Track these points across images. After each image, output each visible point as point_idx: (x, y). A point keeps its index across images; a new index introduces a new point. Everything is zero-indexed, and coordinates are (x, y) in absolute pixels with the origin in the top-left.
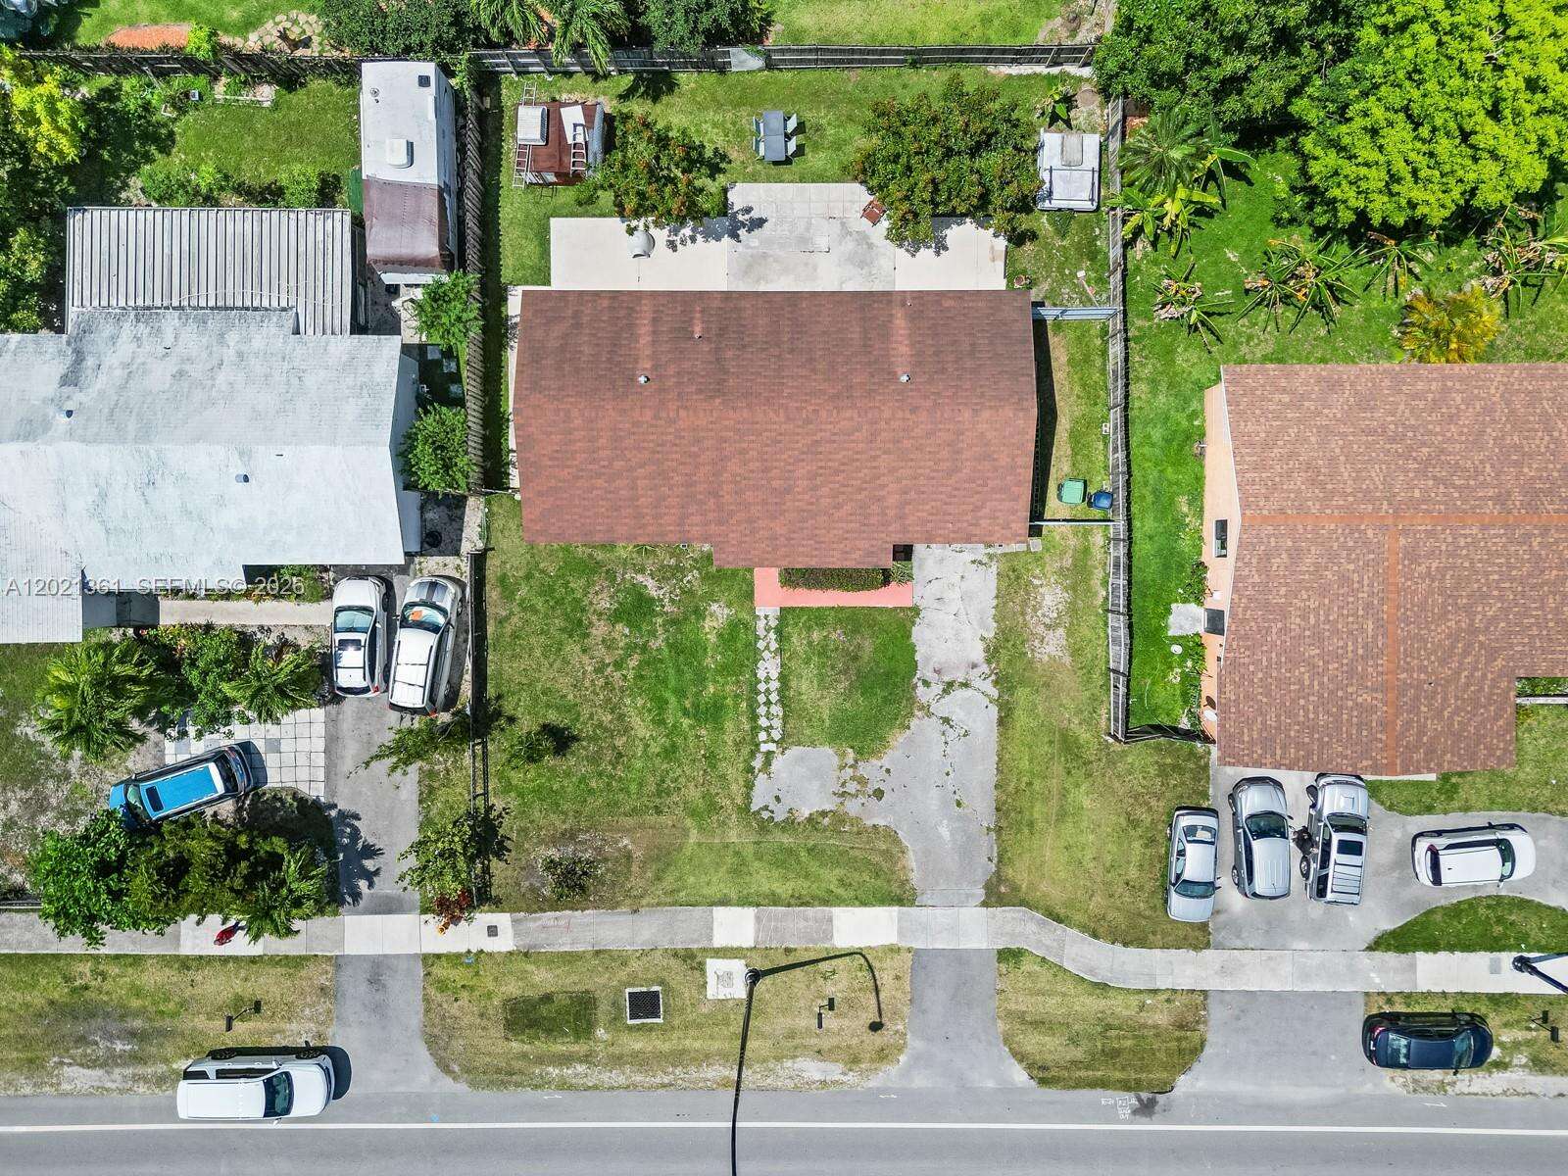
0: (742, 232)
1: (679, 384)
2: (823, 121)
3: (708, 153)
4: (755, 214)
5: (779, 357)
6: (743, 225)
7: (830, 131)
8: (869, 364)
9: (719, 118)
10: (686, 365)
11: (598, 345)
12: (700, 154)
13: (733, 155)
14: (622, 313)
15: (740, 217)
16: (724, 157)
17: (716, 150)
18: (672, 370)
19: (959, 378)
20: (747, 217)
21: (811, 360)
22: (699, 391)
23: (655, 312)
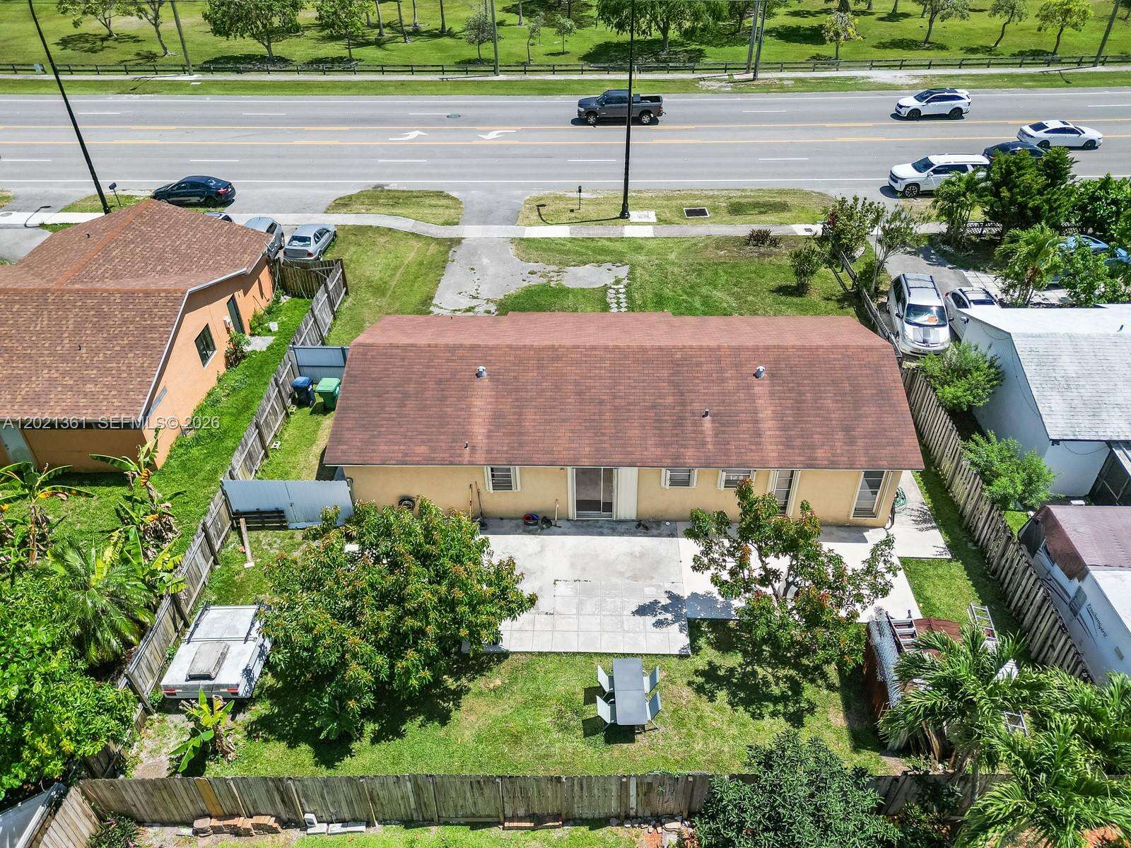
0: (665, 601)
1: (721, 371)
2: (556, 735)
3: (722, 695)
4: (650, 620)
5: (615, 397)
6: (665, 608)
7: (546, 720)
8: (517, 390)
9: (714, 744)
10: (716, 389)
11: (818, 408)
12: (734, 694)
13: (688, 693)
14: (798, 442)
15: (669, 616)
16: (700, 689)
17: (712, 699)
18: (731, 385)
19: (424, 375)
20: (661, 617)
21: (580, 393)
22: (699, 364)
23: (759, 444)
